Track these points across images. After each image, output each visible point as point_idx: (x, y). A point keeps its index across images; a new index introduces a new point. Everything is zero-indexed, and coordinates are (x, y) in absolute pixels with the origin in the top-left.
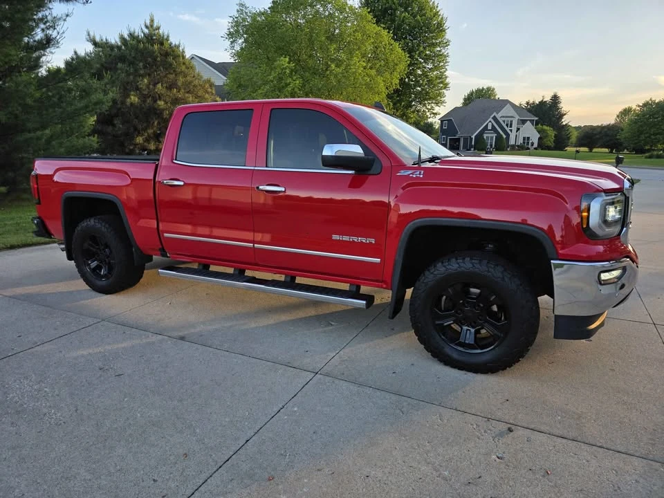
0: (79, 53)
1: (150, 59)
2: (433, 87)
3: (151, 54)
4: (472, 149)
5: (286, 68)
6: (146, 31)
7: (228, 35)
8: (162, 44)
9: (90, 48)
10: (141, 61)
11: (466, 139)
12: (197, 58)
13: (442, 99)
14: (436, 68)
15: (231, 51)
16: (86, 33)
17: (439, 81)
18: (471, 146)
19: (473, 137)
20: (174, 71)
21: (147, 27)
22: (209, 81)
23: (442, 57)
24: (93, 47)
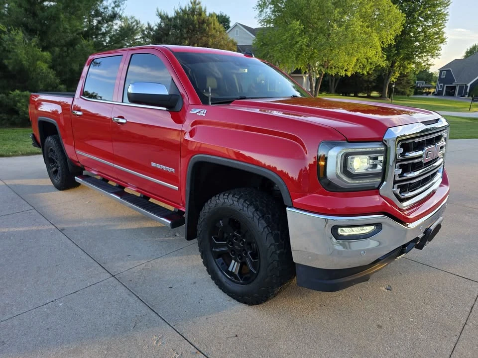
0: (151, 24)
1: (191, 26)
2: (430, 42)
3: (192, 23)
4: (467, 96)
5: (296, 30)
6: (191, 5)
7: (258, 6)
8: (200, 14)
9: (159, 20)
10: (186, 28)
11: (461, 87)
12: (239, 25)
13: (439, 52)
14: (434, 25)
15: (258, 18)
16: (156, 10)
17: (436, 36)
18: (466, 93)
19: (469, 85)
20: (207, 34)
21: (192, 3)
22: (232, 41)
23: (441, 16)
24: (160, 19)
